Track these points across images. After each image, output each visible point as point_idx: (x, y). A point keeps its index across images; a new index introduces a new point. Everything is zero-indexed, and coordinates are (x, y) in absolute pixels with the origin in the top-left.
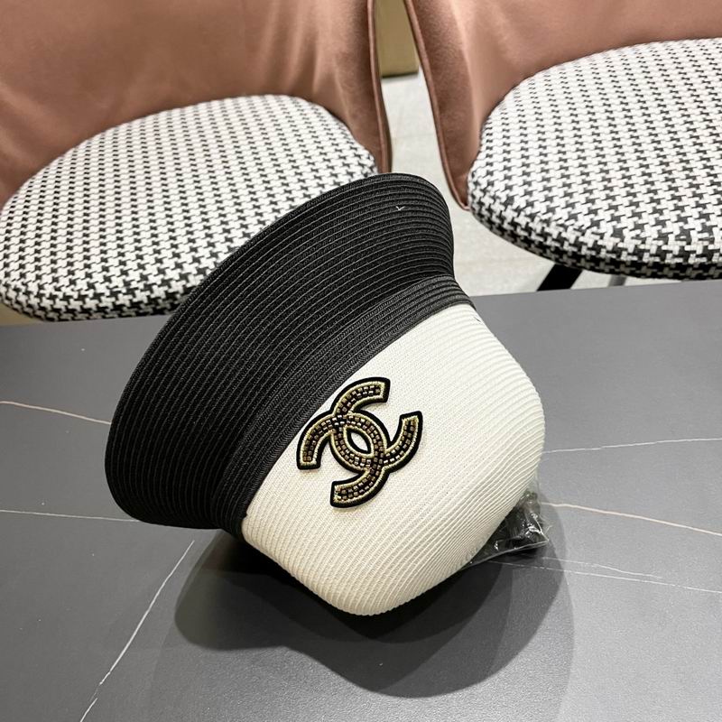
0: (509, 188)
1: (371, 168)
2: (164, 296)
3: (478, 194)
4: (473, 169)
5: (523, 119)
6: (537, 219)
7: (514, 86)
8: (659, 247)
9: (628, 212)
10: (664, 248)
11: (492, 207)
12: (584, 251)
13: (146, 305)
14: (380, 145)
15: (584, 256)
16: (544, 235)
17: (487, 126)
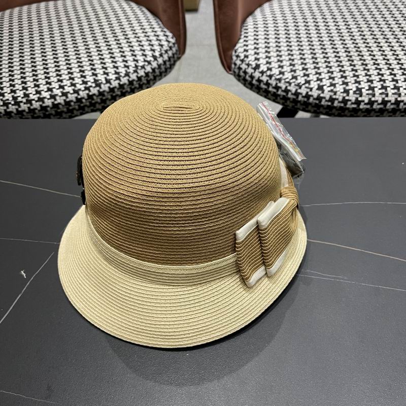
0: (257, 59)
1: (174, 44)
2: (39, 108)
3: (238, 62)
5: (266, 22)
6: (273, 78)
8: (344, 98)
9: (327, 76)
10: (347, 98)
11: (247, 70)
12: (300, 98)
13: (27, 113)
14: (180, 31)
15: (300, 101)
16: (277, 88)
17: (245, 25)
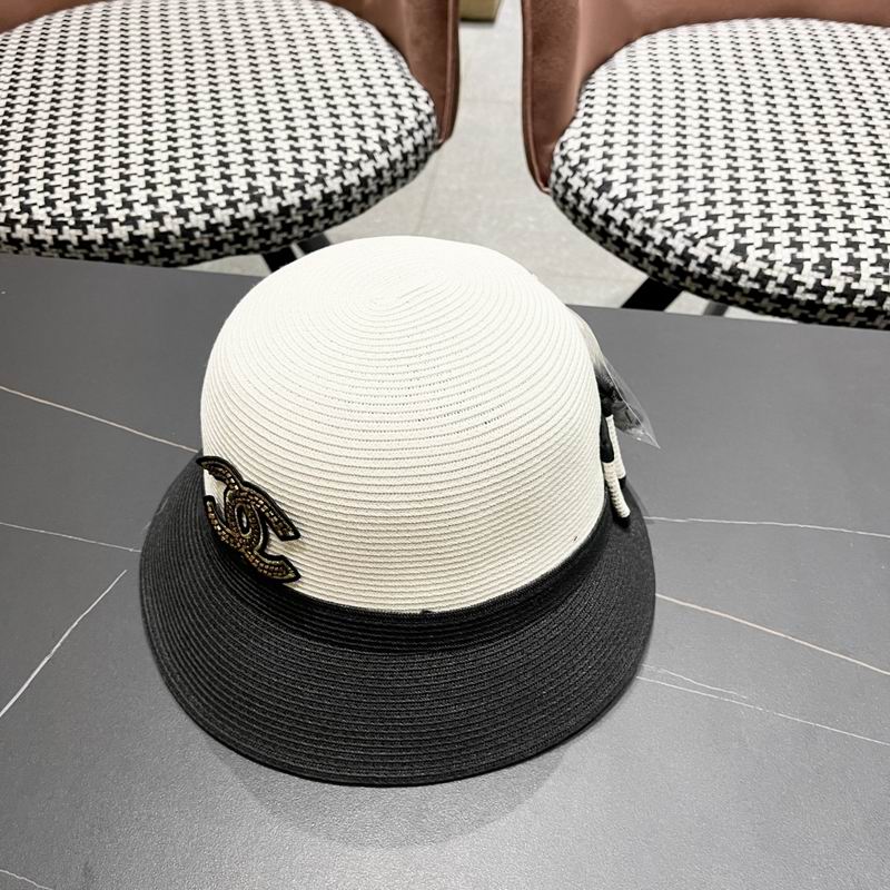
0: (607, 169)
2: (126, 239)
3: (565, 172)
4: (563, 139)
5: (636, 85)
6: (638, 216)
7: (628, 42)
8: (790, 276)
9: (757, 224)
10: (796, 278)
11: (582, 192)
12: (693, 267)
13: (100, 247)
15: (691, 274)
16: (644, 238)
17: (589, 87)
